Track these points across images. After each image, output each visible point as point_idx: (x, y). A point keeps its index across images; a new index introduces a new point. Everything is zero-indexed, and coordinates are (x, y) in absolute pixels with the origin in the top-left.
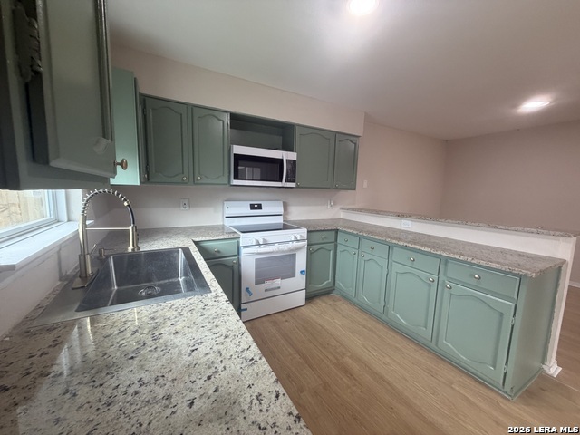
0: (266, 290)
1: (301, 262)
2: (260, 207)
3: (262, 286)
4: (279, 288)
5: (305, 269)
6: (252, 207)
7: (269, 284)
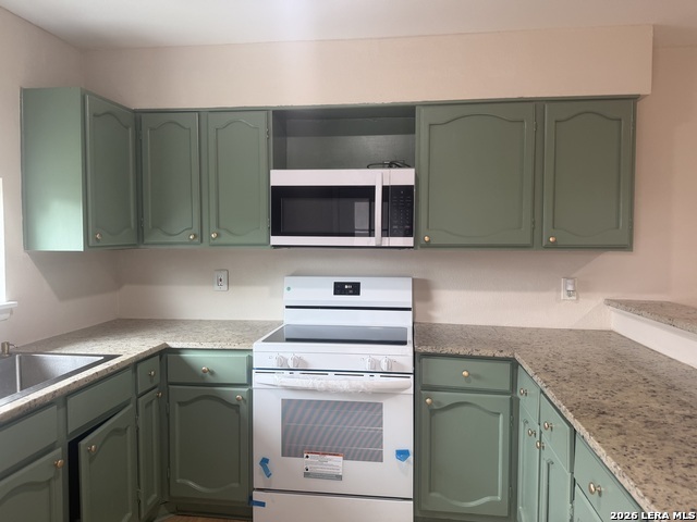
0: (307, 475)
1: (398, 426)
2: (355, 289)
3: (299, 464)
4: (339, 478)
5: (410, 447)
6: (340, 289)
7: (314, 462)
